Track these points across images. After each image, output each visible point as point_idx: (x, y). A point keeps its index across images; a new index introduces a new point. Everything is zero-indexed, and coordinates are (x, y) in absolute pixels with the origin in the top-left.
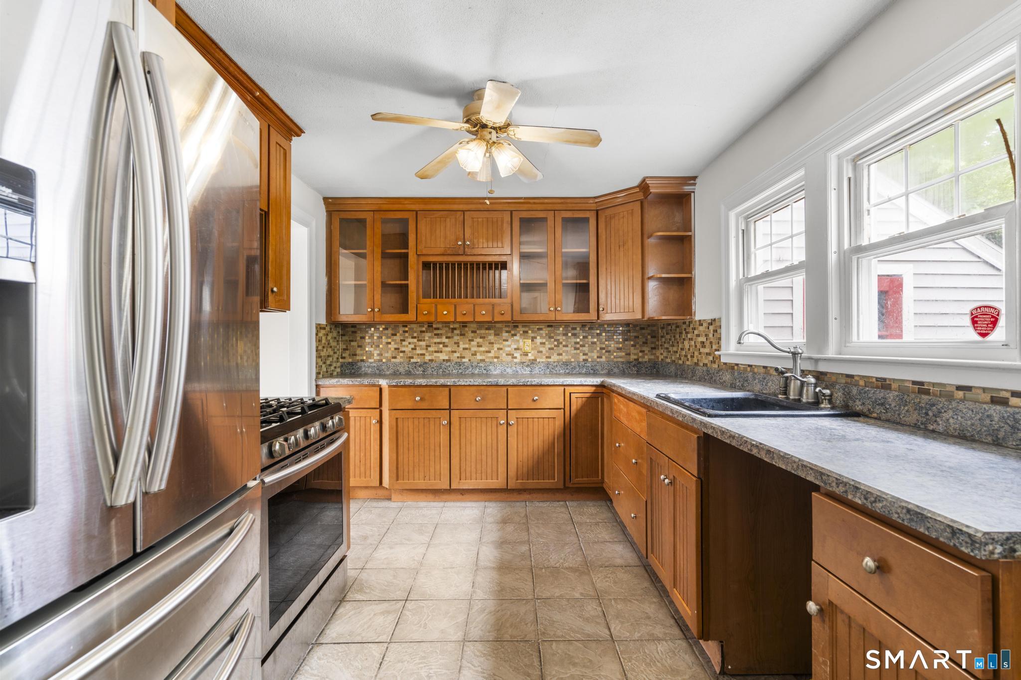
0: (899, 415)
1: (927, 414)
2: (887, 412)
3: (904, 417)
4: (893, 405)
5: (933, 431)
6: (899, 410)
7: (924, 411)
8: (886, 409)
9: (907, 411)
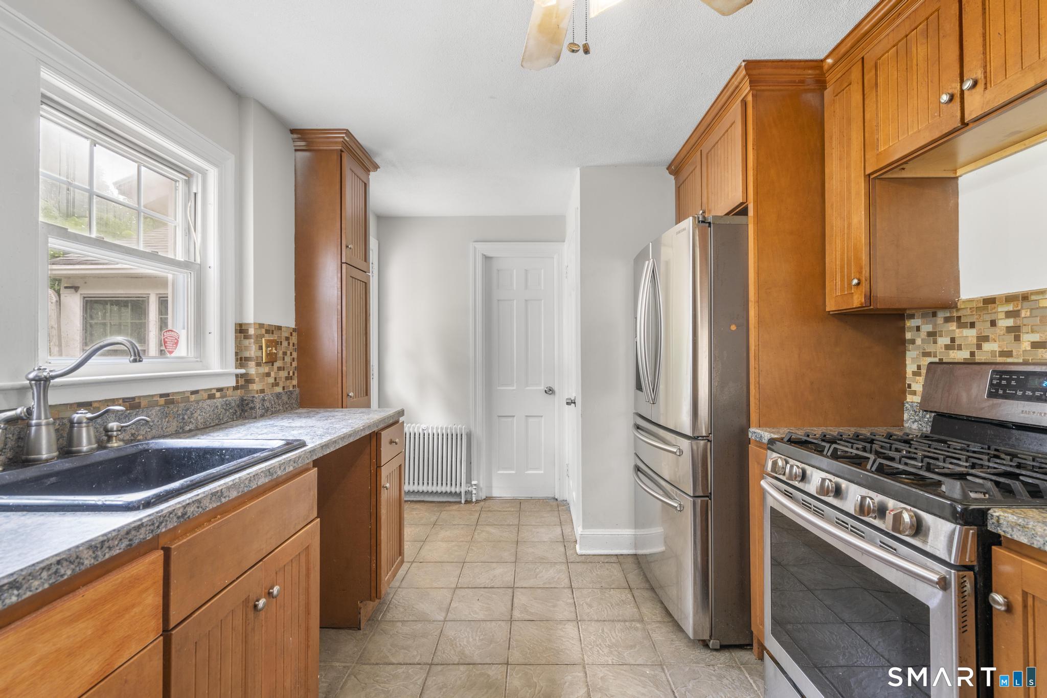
0: (162, 428)
1: (183, 419)
2: (152, 430)
3: (166, 428)
4: (156, 421)
5: (190, 431)
6: (162, 423)
7: (181, 417)
8: (151, 427)
9: (168, 422)
